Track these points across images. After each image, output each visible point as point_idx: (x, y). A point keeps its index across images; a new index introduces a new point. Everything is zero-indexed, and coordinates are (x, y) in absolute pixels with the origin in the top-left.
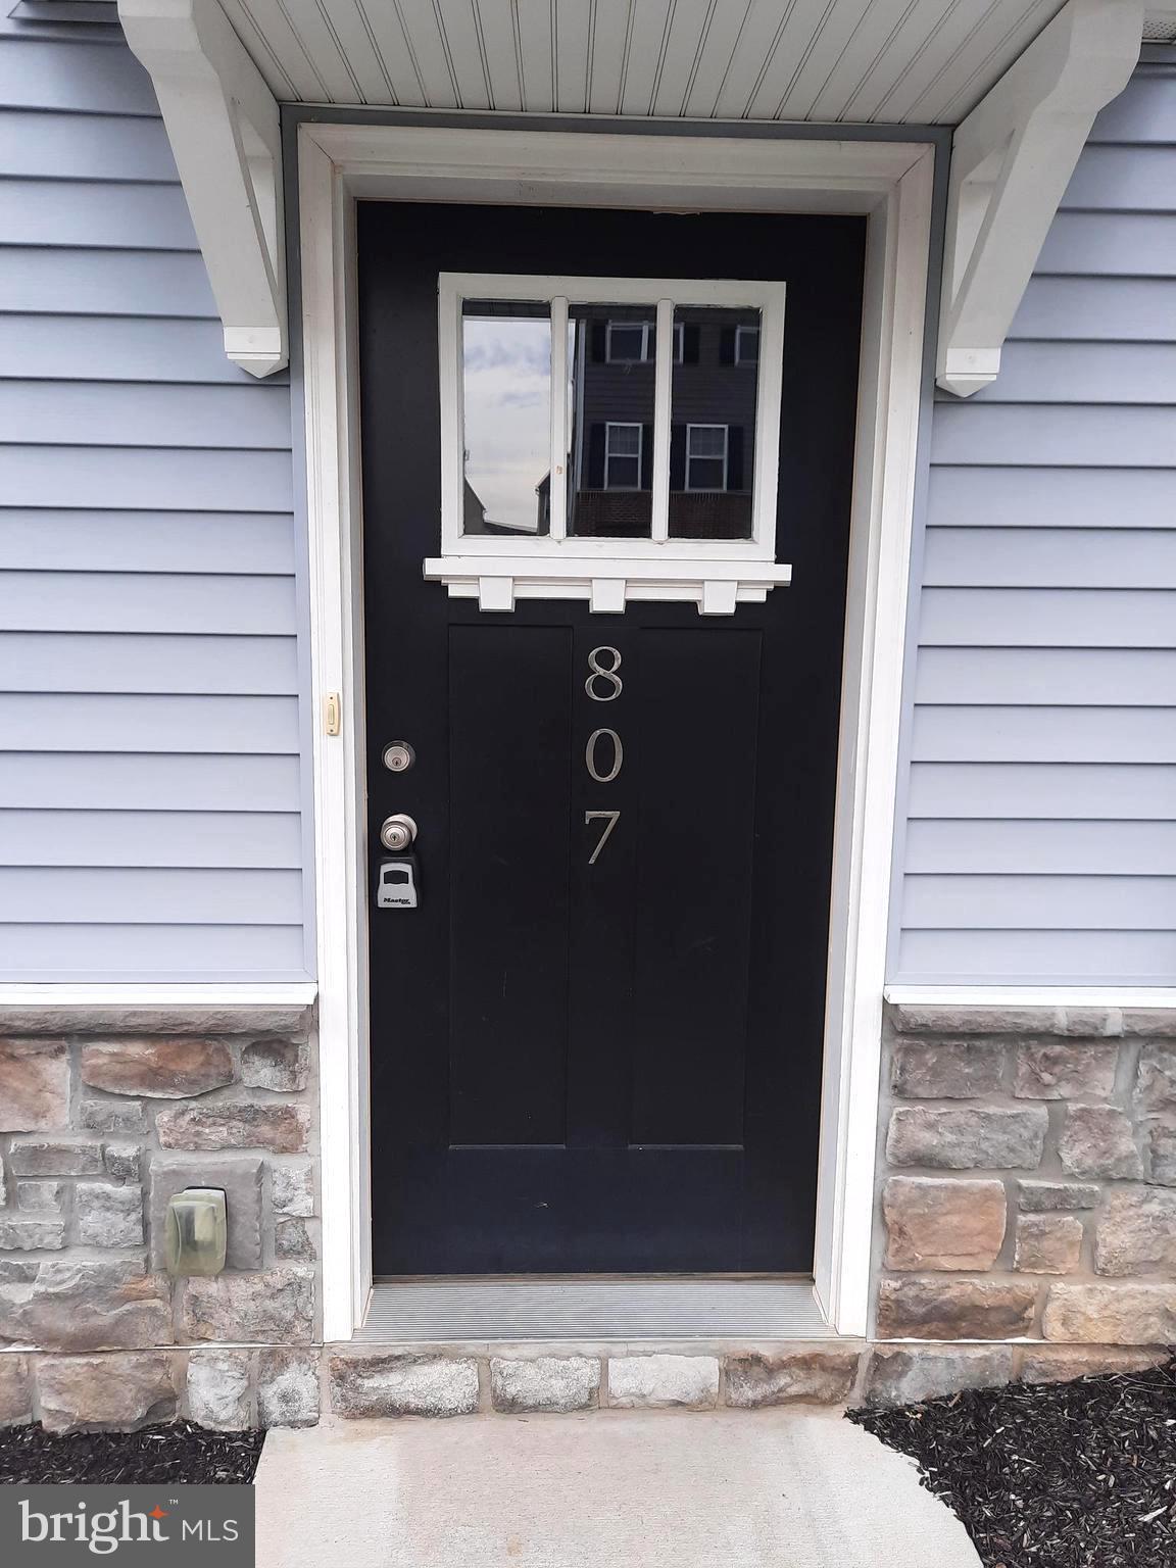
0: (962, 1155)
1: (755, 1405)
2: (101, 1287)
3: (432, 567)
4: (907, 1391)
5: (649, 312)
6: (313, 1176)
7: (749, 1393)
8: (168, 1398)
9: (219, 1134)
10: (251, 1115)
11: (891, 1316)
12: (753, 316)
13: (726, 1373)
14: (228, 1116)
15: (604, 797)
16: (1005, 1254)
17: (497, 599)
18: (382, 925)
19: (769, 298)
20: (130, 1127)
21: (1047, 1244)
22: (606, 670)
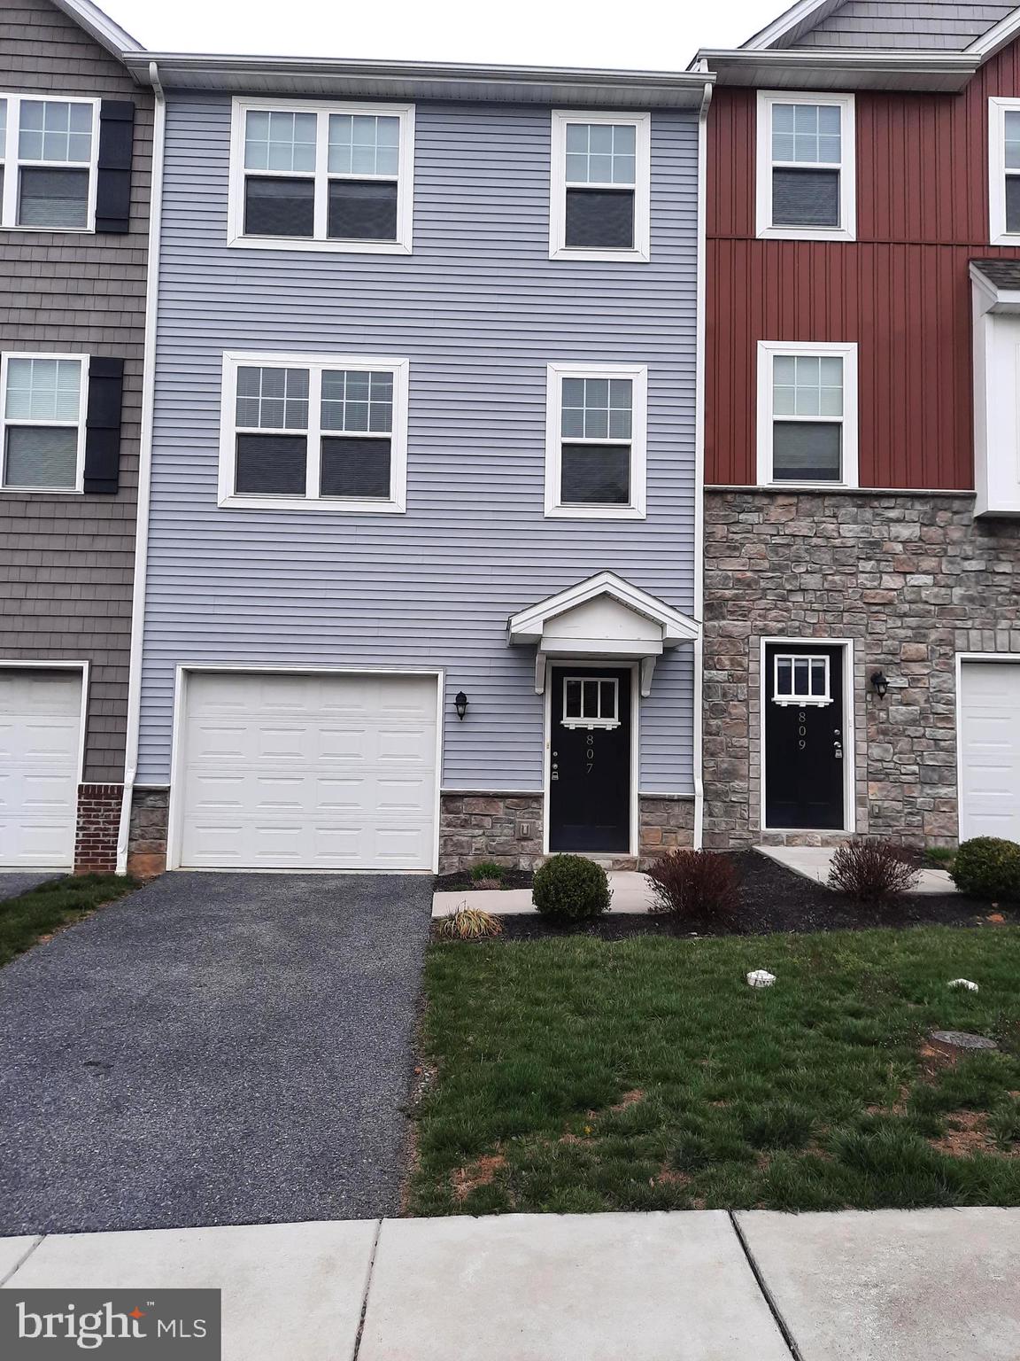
0: (652, 823)
1: (619, 870)
2: (506, 843)
3: (562, 722)
4: (646, 867)
5: (597, 682)
6: (543, 824)
7: (618, 867)
8: (516, 865)
9: (527, 816)
10: (532, 813)
11: (642, 852)
12: (614, 683)
13: (613, 863)
14: (528, 813)
15: (591, 761)
16: (661, 841)
17: (572, 727)
18: (552, 782)
19: (616, 681)
20: (512, 815)
21: (669, 839)
22: (590, 739)
